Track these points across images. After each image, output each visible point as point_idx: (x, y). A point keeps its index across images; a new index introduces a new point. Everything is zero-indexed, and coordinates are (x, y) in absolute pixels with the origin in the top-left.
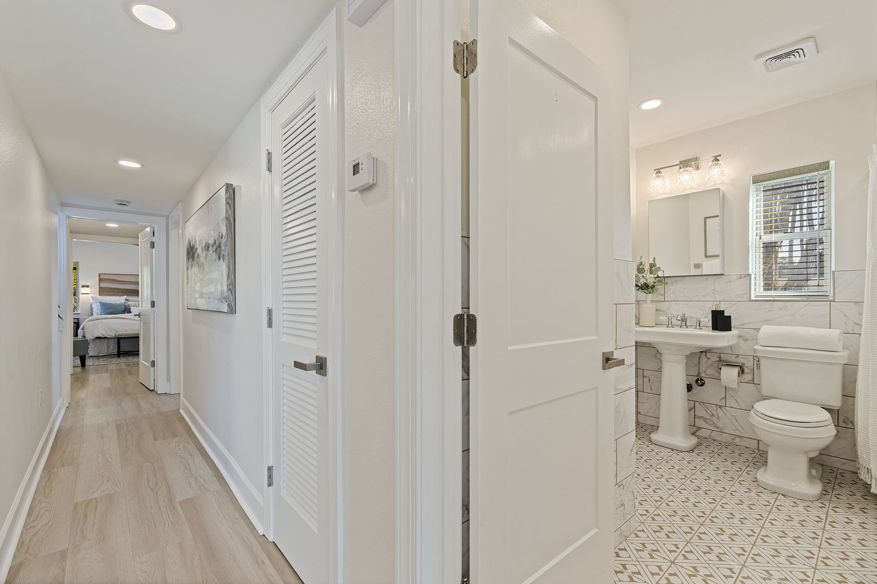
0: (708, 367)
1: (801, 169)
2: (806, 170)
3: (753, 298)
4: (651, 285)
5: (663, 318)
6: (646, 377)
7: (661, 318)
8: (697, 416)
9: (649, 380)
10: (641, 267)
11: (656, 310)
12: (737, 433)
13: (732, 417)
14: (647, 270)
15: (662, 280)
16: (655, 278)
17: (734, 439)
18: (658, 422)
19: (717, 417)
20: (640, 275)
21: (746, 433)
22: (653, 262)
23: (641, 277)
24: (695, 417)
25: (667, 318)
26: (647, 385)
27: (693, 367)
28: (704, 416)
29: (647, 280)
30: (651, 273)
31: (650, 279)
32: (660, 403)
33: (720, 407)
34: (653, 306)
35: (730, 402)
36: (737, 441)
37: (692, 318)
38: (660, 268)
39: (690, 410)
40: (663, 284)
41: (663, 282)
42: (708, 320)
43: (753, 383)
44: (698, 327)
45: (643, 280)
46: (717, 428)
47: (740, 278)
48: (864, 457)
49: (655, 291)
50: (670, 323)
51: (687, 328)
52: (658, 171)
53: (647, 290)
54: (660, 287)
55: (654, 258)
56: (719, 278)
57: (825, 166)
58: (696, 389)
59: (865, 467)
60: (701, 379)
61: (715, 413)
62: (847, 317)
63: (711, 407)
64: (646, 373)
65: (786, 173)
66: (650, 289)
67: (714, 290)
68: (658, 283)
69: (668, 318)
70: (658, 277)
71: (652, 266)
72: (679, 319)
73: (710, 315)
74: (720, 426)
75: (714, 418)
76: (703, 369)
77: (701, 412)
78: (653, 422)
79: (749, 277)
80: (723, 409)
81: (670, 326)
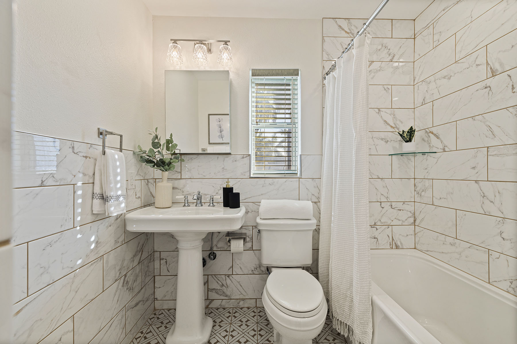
0: (219, 241)
1: (283, 71)
2: (286, 73)
3: (252, 176)
4: (167, 161)
5: (180, 197)
6: (163, 259)
7: (177, 197)
8: (210, 289)
9: (166, 262)
10: (156, 141)
11: (173, 188)
12: (241, 297)
13: (238, 284)
14: (164, 145)
15: (179, 156)
16: (172, 154)
17: (239, 303)
18: (175, 304)
19: (226, 286)
20: (155, 150)
21: (248, 295)
22: (170, 139)
23: (157, 153)
24: (208, 291)
25: (183, 197)
26: (164, 268)
27: (207, 242)
28: (216, 288)
29: (163, 156)
30: (168, 149)
31: (167, 156)
32: (177, 284)
33: (229, 276)
34: (170, 185)
35: (236, 270)
36: (241, 304)
37: (206, 195)
38: (176, 145)
39: (205, 284)
40: (180, 162)
41: (180, 158)
42: (220, 197)
43: (253, 250)
44: (211, 205)
45: (159, 156)
46: (226, 296)
47: (243, 158)
48: (338, 311)
49: (172, 168)
50: (186, 202)
51: (202, 205)
52: (175, 41)
53: (163, 167)
54: (176, 165)
55: (171, 135)
56: (227, 157)
57: (295, 72)
58: (210, 263)
59: (338, 320)
60: (213, 252)
61: (224, 283)
62: (308, 190)
63: (221, 277)
64: (163, 255)
65: (274, 72)
66: (167, 167)
67: (223, 168)
68: (175, 160)
69: (185, 197)
70: (175, 154)
71: (169, 142)
72: (195, 198)
73: (221, 192)
74: (228, 293)
75: (224, 288)
76: (215, 243)
77: (213, 285)
78: (170, 305)
79: (249, 157)
80: (231, 277)
81: (186, 205)
